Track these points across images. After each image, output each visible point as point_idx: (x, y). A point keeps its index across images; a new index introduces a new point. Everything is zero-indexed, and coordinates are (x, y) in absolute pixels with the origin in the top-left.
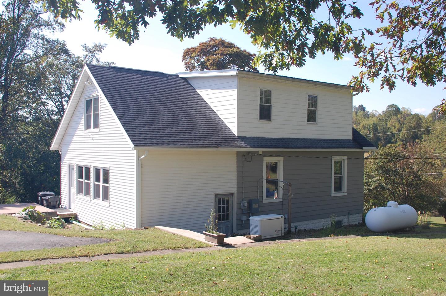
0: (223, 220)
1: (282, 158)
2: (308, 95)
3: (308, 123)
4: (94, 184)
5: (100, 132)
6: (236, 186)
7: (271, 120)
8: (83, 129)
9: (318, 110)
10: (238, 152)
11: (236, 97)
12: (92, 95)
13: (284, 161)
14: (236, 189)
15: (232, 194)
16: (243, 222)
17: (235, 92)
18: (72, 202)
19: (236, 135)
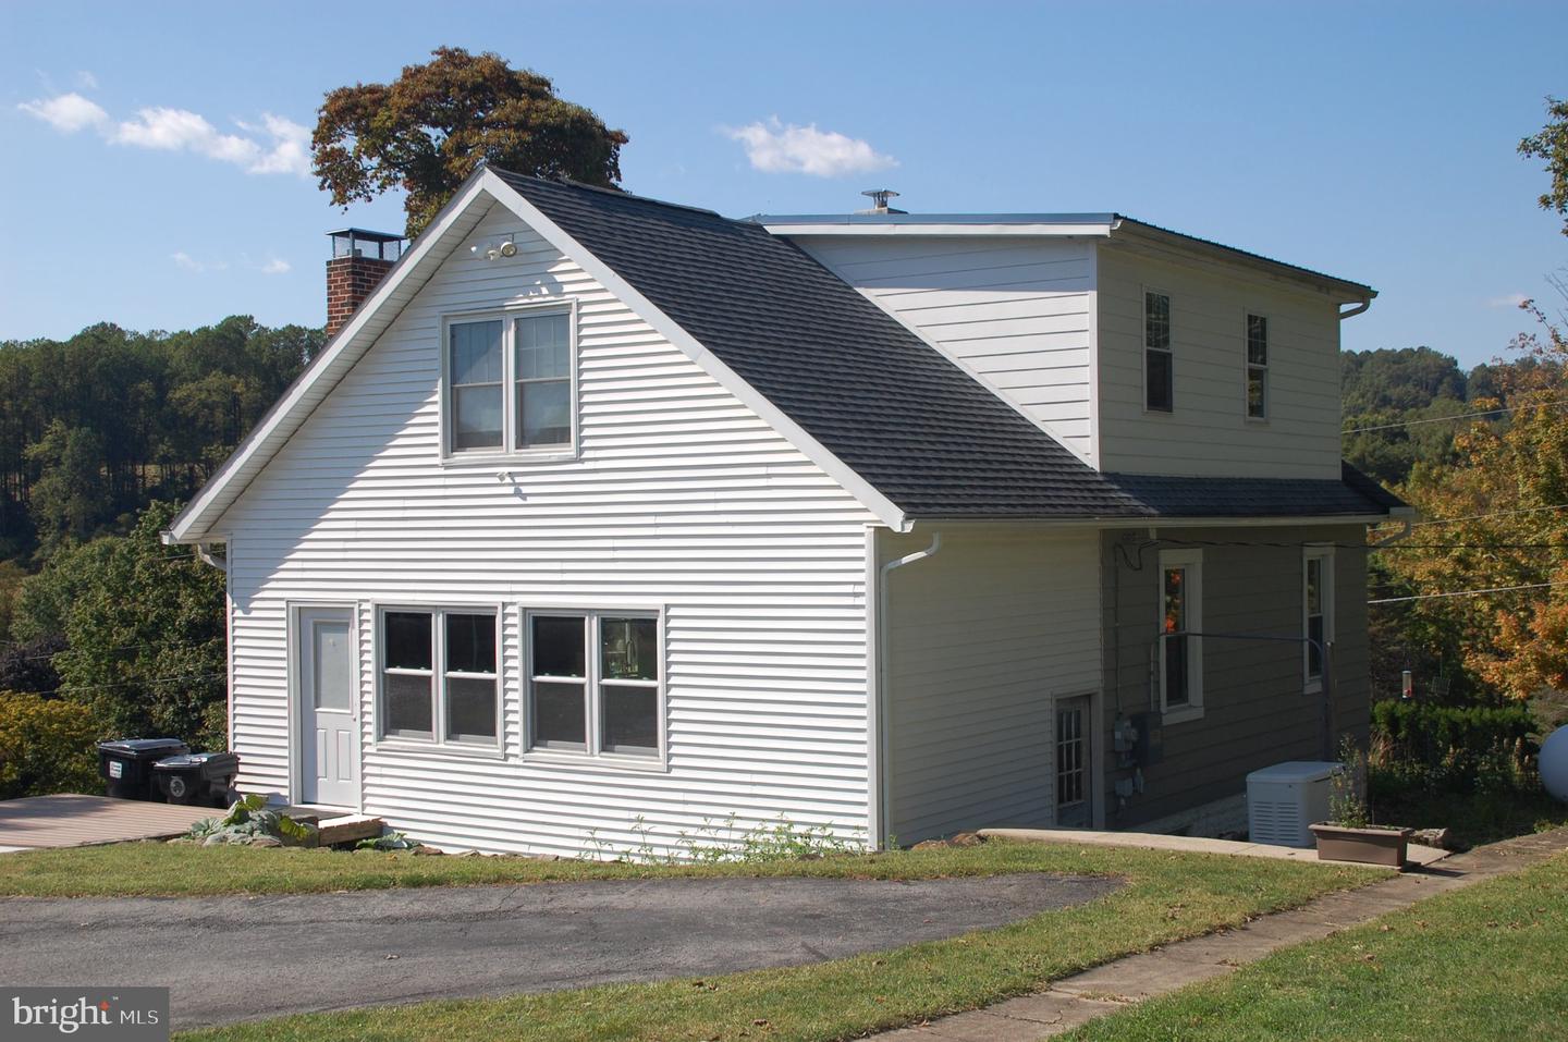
0: (1070, 799)
1: (1199, 552)
2: (1250, 316)
3: (1251, 422)
4: (532, 682)
5: (582, 461)
6: (1099, 666)
7: (1171, 411)
8: (438, 450)
9: (1270, 371)
10: (1105, 532)
11: (1090, 321)
12: (510, 304)
13: (1204, 565)
14: (1099, 676)
15: (1088, 698)
16: (1123, 802)
17: (1087, 302)
18: (321, 772)
19: (1097, 469)
